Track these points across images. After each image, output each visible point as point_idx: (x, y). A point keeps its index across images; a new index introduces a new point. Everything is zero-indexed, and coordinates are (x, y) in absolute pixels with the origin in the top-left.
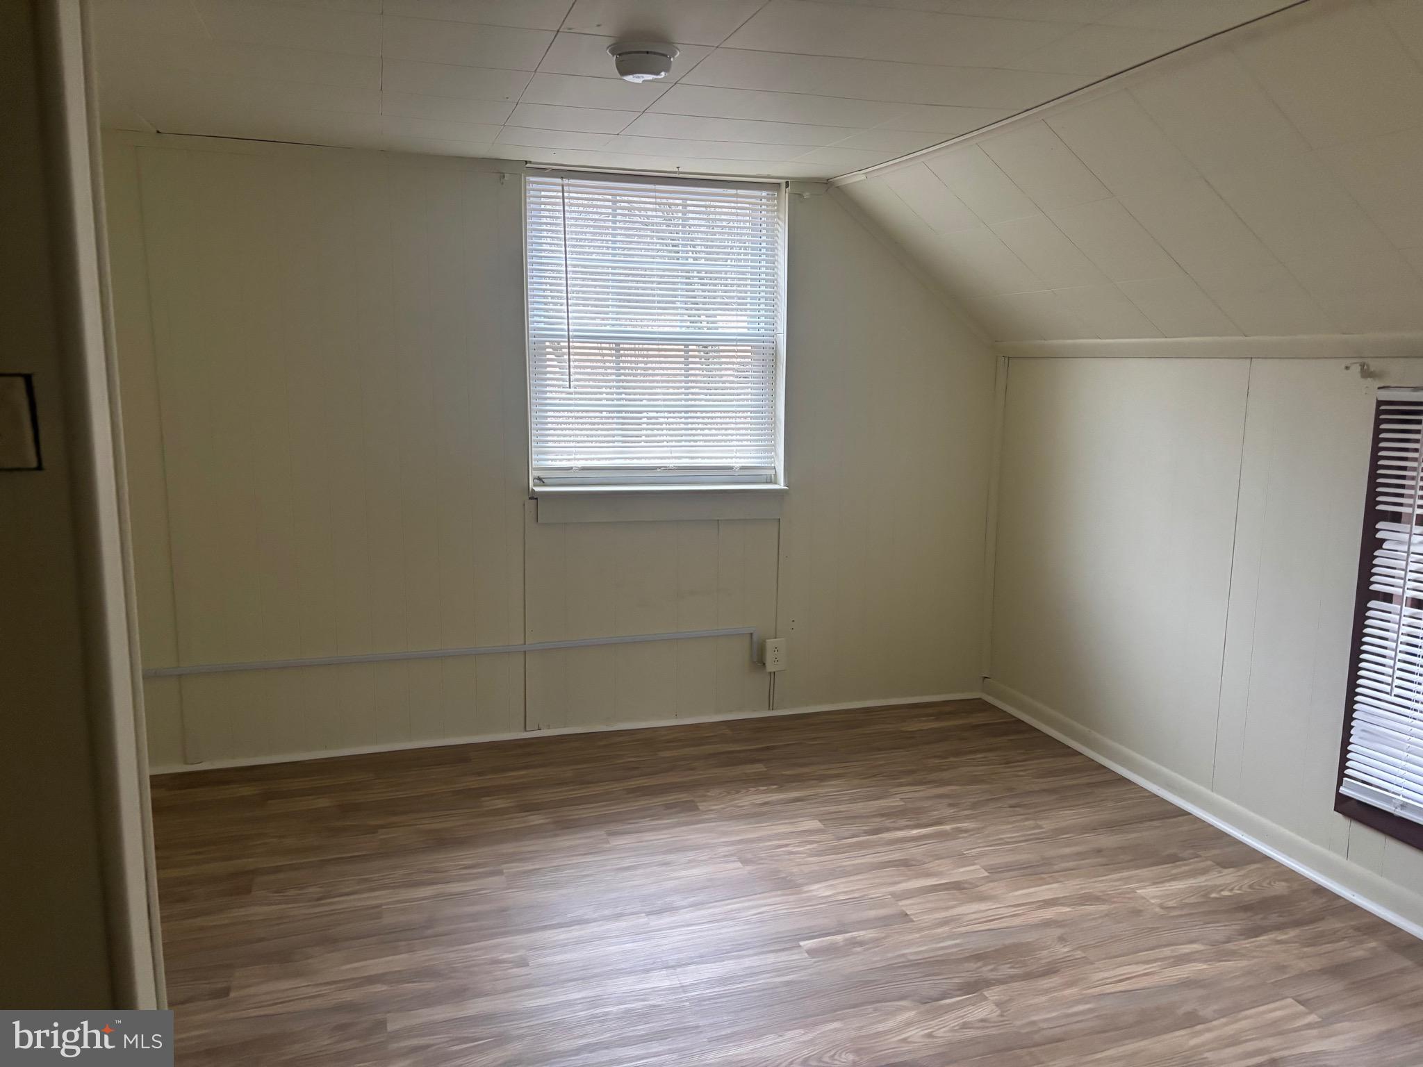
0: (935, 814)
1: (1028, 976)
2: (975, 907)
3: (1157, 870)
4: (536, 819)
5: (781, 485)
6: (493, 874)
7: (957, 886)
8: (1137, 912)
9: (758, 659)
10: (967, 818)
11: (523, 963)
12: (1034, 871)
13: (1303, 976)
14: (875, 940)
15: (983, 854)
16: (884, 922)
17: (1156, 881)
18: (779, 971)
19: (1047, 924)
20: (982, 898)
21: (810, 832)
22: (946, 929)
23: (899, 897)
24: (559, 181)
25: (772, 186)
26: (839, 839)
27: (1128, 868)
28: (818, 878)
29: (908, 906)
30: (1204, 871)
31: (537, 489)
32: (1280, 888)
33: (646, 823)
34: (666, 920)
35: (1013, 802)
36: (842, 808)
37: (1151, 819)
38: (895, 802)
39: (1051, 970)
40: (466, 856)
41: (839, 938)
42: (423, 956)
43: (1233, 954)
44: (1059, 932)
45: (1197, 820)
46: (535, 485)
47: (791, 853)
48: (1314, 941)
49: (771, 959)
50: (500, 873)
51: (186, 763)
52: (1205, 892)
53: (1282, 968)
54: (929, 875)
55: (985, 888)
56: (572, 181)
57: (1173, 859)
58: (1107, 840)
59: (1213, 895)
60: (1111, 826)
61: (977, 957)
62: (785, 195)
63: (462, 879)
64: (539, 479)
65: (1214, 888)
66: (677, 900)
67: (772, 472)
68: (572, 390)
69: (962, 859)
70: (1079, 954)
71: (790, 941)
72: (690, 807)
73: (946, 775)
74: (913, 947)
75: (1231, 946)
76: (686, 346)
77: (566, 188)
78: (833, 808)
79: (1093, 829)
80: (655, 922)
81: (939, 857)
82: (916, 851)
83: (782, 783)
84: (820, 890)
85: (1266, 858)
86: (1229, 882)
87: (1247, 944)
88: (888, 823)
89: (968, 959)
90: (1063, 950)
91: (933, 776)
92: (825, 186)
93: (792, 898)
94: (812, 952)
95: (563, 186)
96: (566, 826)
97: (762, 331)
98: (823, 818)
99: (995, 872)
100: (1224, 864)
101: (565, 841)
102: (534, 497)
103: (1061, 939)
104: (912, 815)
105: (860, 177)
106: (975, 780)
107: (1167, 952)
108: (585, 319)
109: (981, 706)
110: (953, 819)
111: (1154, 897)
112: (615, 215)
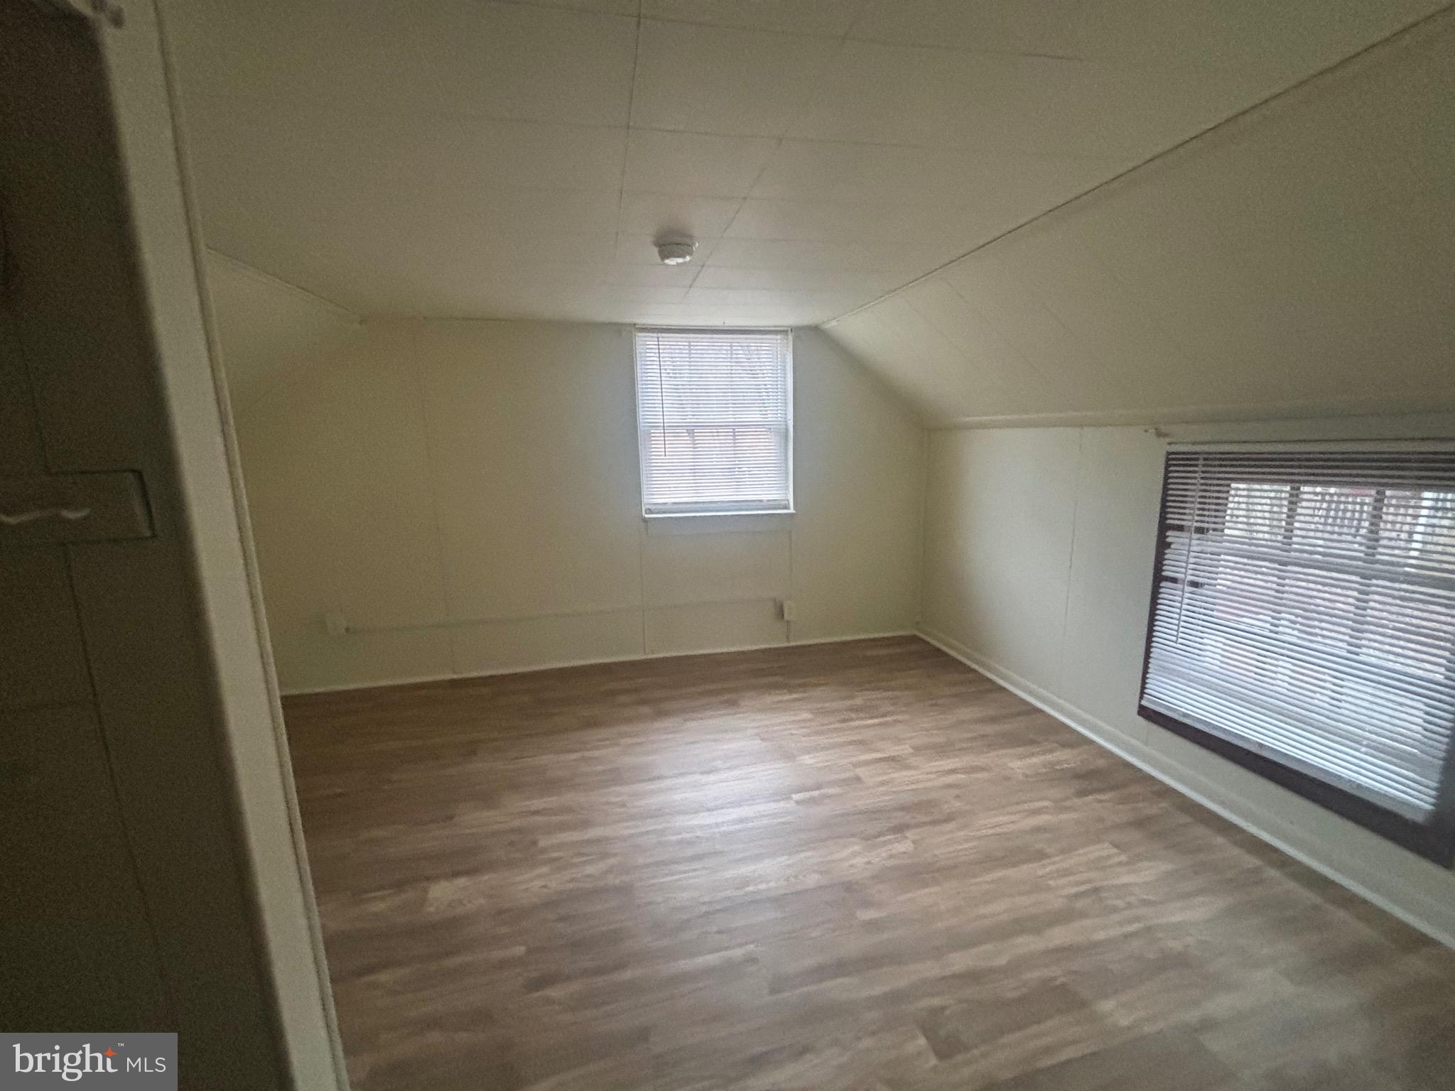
0: (882, 710)
1: (934, 823)
2: (905, 773)
3: (1021, 750)
4: (646, 710)
5: (792, 511)
6: (612, 745)
7: (893, 759)
8: (1007, 779)
9: (780, 613)
10: (902, 712)
11: (623, 805)
12: (942, 750)
13: (1118, 827)
14: (840, 795)
15: (912, 738)
16: (846, 782)
17: (1021, 757)
18: (774, 815)
19: (950, 786)
20: (908, 767)
21: (805, 721)
22: (883, 789)
23: (856, 765)
24: (655, 335)
25: (784, 332)
26: (823, 725)
27: (1004, 748)
28: (807, 751)
29: (860, 772)
30: (1051, 751)
31: (647, 516)
32: (1101, 763)
33: (708, 713)
34: (712, 778)
35: (931, 702)
36: (827, 705)
37: (1019, 714)
38: (858, 701)
39: (949, 819)
40: (603, 733)
41: (816, 793)
42: (569, 798)
43: (1067, 809)
44: (957, 792)
45: (1049, 716)
46: (646, 513)
47: (792, 734)
48: (1123, 801)
49: (773, 805)
50: (617, 744)
51: (455, 673)
52: (1052, 764)
53: (1101, 820)
54: (876, 751)
55: (912, 761)
56: (664, 335)
57: (1032, 742)
58: (989, 729)
59: (1058, 767)
60: (993, 720)
61: (903, 808)
62: (790, 337)
63: (597, 748)
64: (649, 509)
65: (1059, 762)
66: (719, 763)
67: (787, 502)
68: (667, 457)
69: (898, 741)
70: (968, 808)
71: (784, 795)
72: (733, 703)
73: (893, 683)
74: (864, 801)
75: (1068, 803)
76: (734, 429)
77: (660, 339)
78: (819, 706)
79: (982, 721)
80: (705, 778)
81: (883, 739)
82: (868, 734)
83: (790, 688)
84: (807, 759)
85: (1092, 742)
86: (1066, 758)
87: (1077, 801)
88: (853, 715)
89: (895, 809)
90: (958, 804)
91: (883, 684)
92: (815, 330)
93: (790, 764)
94: (798, 802)
95: (658, 338)
96: (661, 714)
97: (779, 419)
98: (811, 711)
99: (918, 750)
100: (1065, 745)
101: (658, 725)
102: (645, 521)
103: (957, 797)
104: (866, 710)
105: (834, 323)
106: (908, 688)
107: (1026, 806)
108: (673, 417)
109: (914, 639)
110: (892, 713)
111: (1018, 768)
112: (690, 354)
